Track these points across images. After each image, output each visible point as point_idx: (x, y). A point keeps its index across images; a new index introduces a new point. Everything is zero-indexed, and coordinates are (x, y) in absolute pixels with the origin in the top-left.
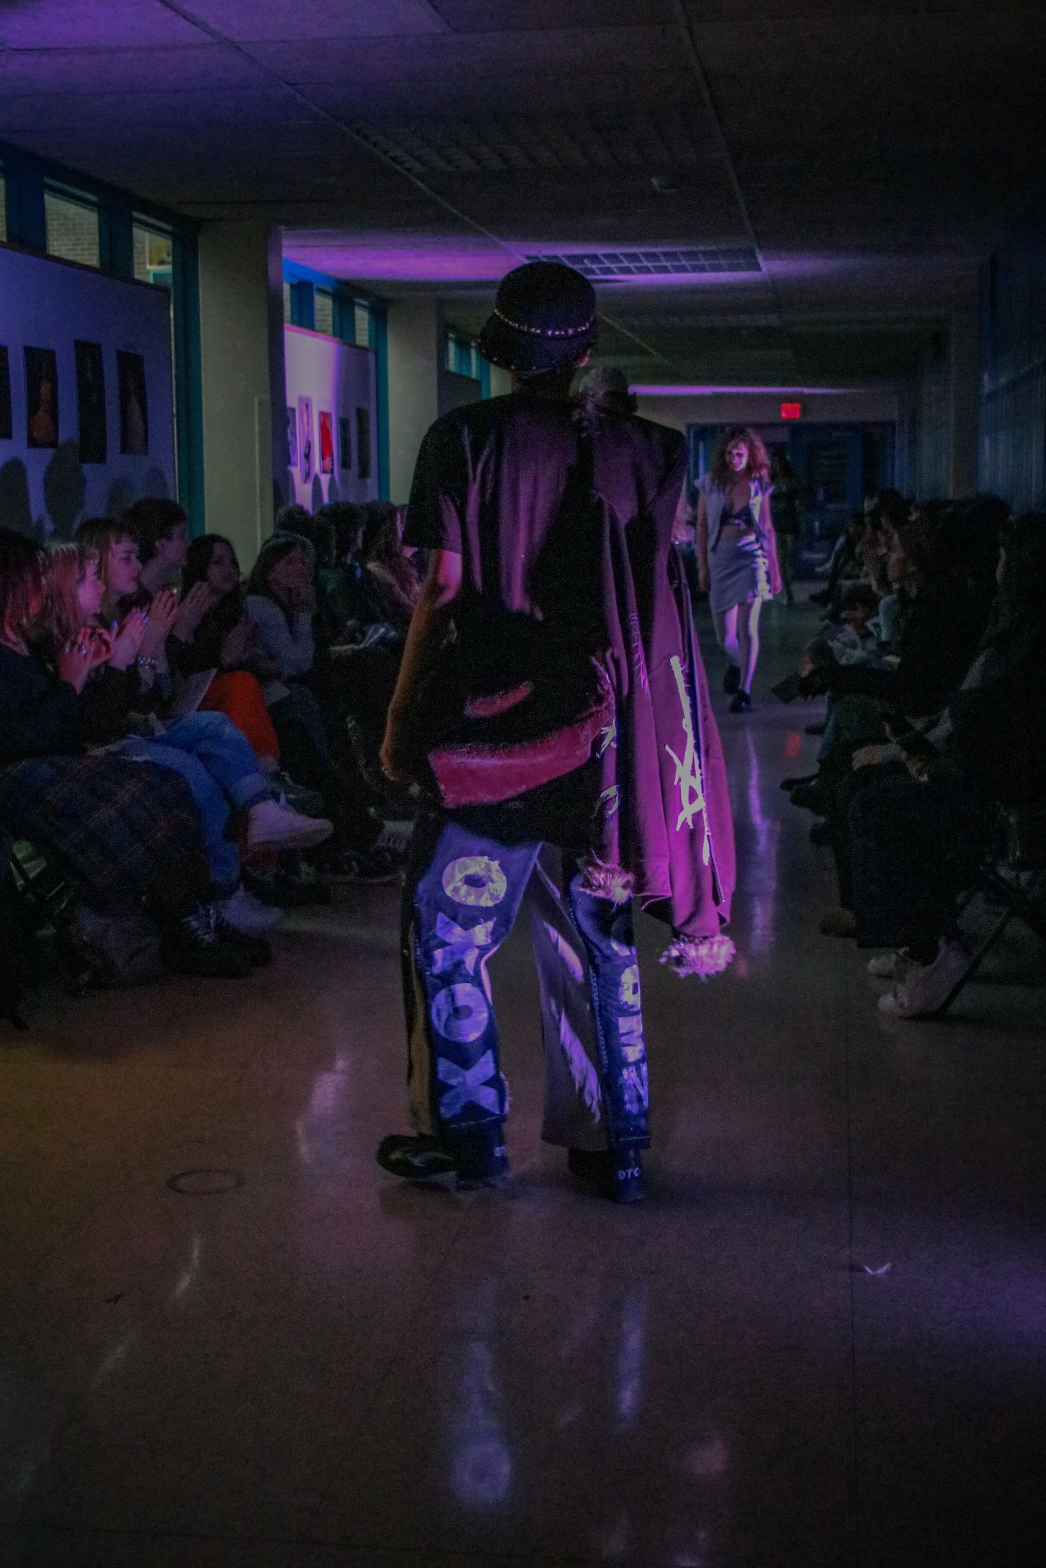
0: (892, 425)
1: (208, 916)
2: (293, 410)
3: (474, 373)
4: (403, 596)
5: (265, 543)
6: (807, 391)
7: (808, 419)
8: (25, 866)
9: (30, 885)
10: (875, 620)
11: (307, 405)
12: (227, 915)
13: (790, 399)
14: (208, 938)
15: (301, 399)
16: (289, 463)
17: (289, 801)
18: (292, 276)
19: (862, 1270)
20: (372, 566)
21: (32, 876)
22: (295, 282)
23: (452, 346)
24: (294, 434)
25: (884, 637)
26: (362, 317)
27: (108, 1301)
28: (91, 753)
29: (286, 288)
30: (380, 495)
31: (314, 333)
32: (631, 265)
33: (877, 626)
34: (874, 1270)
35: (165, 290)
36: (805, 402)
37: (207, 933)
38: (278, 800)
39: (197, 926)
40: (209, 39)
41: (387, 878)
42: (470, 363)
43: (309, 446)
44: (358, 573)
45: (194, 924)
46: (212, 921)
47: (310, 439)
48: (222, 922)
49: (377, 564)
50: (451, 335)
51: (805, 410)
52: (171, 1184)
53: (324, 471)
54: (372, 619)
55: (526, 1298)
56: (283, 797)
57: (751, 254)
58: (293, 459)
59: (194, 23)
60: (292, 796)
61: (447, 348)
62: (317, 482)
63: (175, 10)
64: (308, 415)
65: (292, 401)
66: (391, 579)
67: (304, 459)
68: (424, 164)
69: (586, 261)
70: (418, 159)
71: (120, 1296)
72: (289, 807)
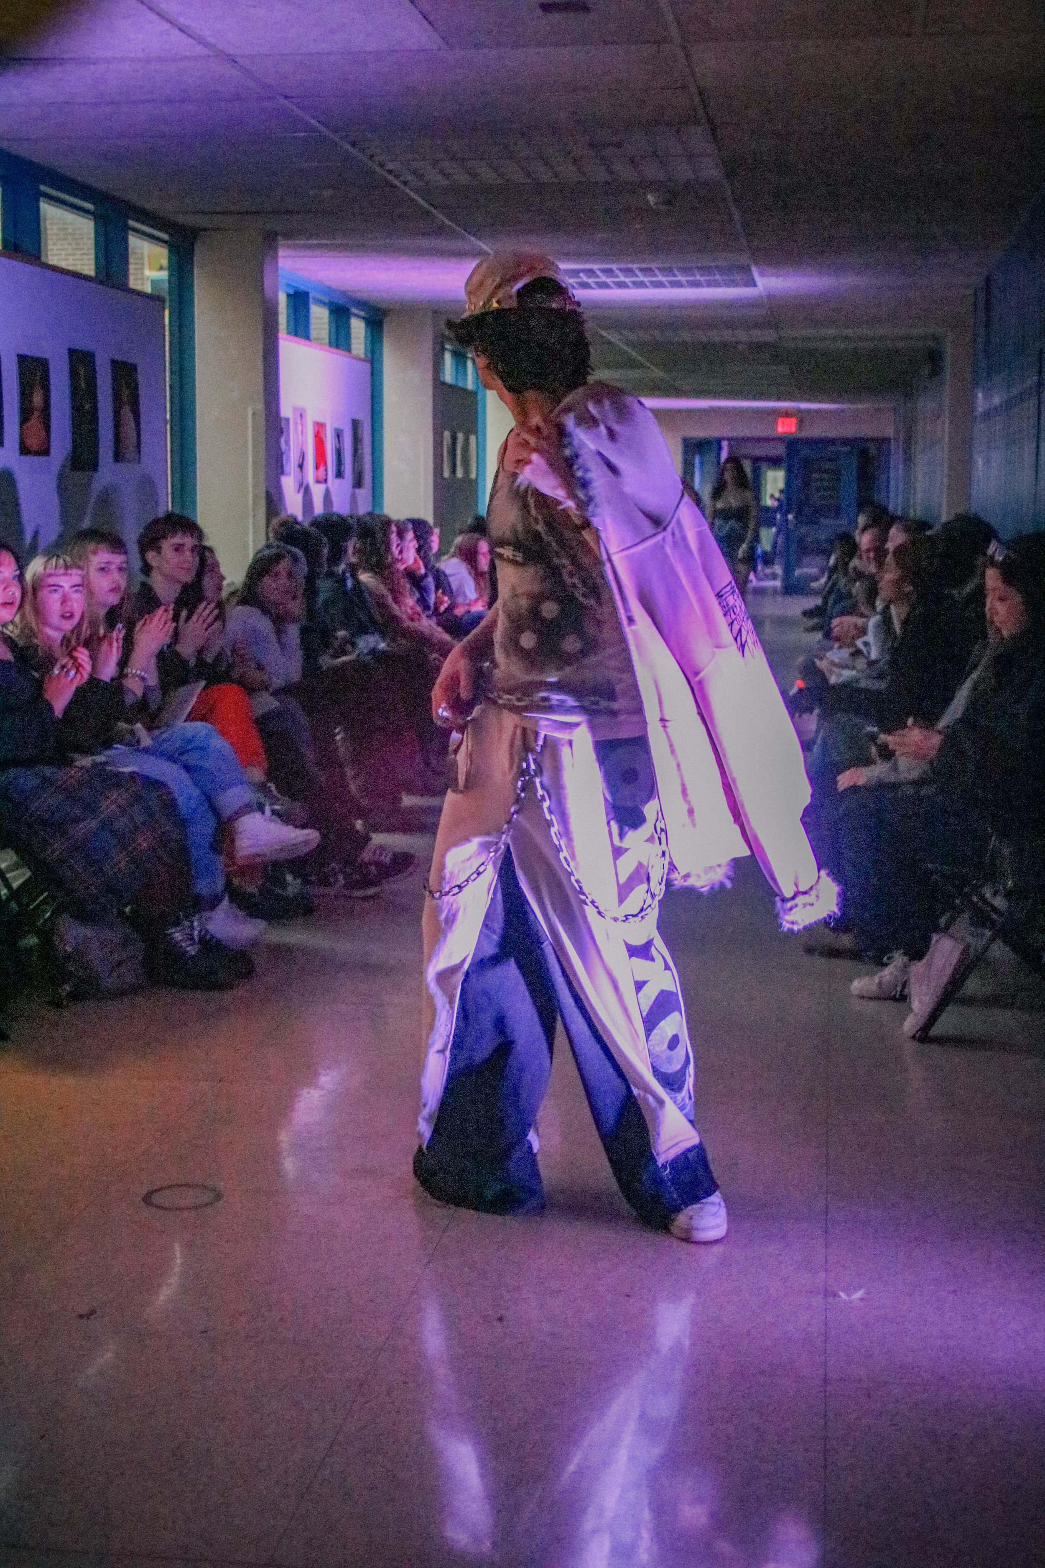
0: (887, 440)
1: (192, 927)
2: (288, 420)
3: (470, 385)
4: (395, 607)
5: (257, 553)
6: (804, 406)
7: (804, 434)
8: (8, 875)
9: (15, 894)
10: (865, 639)
11: (301, 415)
12: (212, 927)
13: (787, 414)
14: (192, 950)
15: (295, 409)
16: (282, 473)
17: (274, 812)
18: (288, 285)
19: (835, 1295)
20: (365, 577)
21: (15, 885)
22: (292, 292)
23: (448, 358)
24: (287, 443)
25: (874, 655)
26: (358, 328)
27: (81, 1316)
28: (77, 763)
29: (282, 299)
30: (374, 506)
31: (308, 342)
32: (627, 280)
33: (866, 644)
34: (849, 1296)
35: (160, 299)
36: (802, 417)
37: (191, 945)
38: (263, 812)
39: (180, 938)
40: (206, 51)
41: (371, 891)
42: (466, 375)
43: (303, 456)
44: (350, 583)
45: (178, 936)
46: (196, 933)
47: (304, 449)
48: (206, 934)
49: (370, 575)
50: (448, 346)
51: (801, 423)
52: (147, 1199)
53: (318, 481)
54: (363, 630)
55: (500, 1319)
56: (267, 809)
57: (746, 269)
58: (286, 469)
59: (189, 36)
60: (276, 807)
61: (443, 359)
62: (307, 492)
63: (170, 22)
64: (302, 425)
65: (286, 410)
66: (383, 590)
67: (298, 469)
68: (420, 177)
69: (581, 275)
70: (414, 172)
71: (92, 1312)
72: (274, 817)
